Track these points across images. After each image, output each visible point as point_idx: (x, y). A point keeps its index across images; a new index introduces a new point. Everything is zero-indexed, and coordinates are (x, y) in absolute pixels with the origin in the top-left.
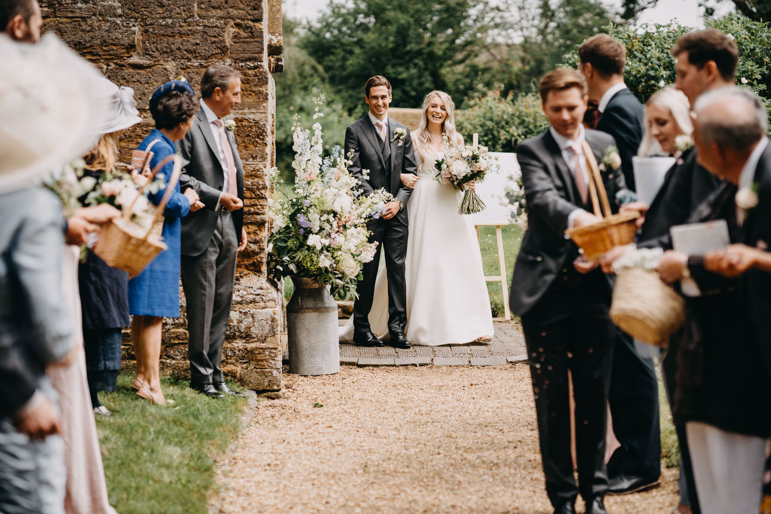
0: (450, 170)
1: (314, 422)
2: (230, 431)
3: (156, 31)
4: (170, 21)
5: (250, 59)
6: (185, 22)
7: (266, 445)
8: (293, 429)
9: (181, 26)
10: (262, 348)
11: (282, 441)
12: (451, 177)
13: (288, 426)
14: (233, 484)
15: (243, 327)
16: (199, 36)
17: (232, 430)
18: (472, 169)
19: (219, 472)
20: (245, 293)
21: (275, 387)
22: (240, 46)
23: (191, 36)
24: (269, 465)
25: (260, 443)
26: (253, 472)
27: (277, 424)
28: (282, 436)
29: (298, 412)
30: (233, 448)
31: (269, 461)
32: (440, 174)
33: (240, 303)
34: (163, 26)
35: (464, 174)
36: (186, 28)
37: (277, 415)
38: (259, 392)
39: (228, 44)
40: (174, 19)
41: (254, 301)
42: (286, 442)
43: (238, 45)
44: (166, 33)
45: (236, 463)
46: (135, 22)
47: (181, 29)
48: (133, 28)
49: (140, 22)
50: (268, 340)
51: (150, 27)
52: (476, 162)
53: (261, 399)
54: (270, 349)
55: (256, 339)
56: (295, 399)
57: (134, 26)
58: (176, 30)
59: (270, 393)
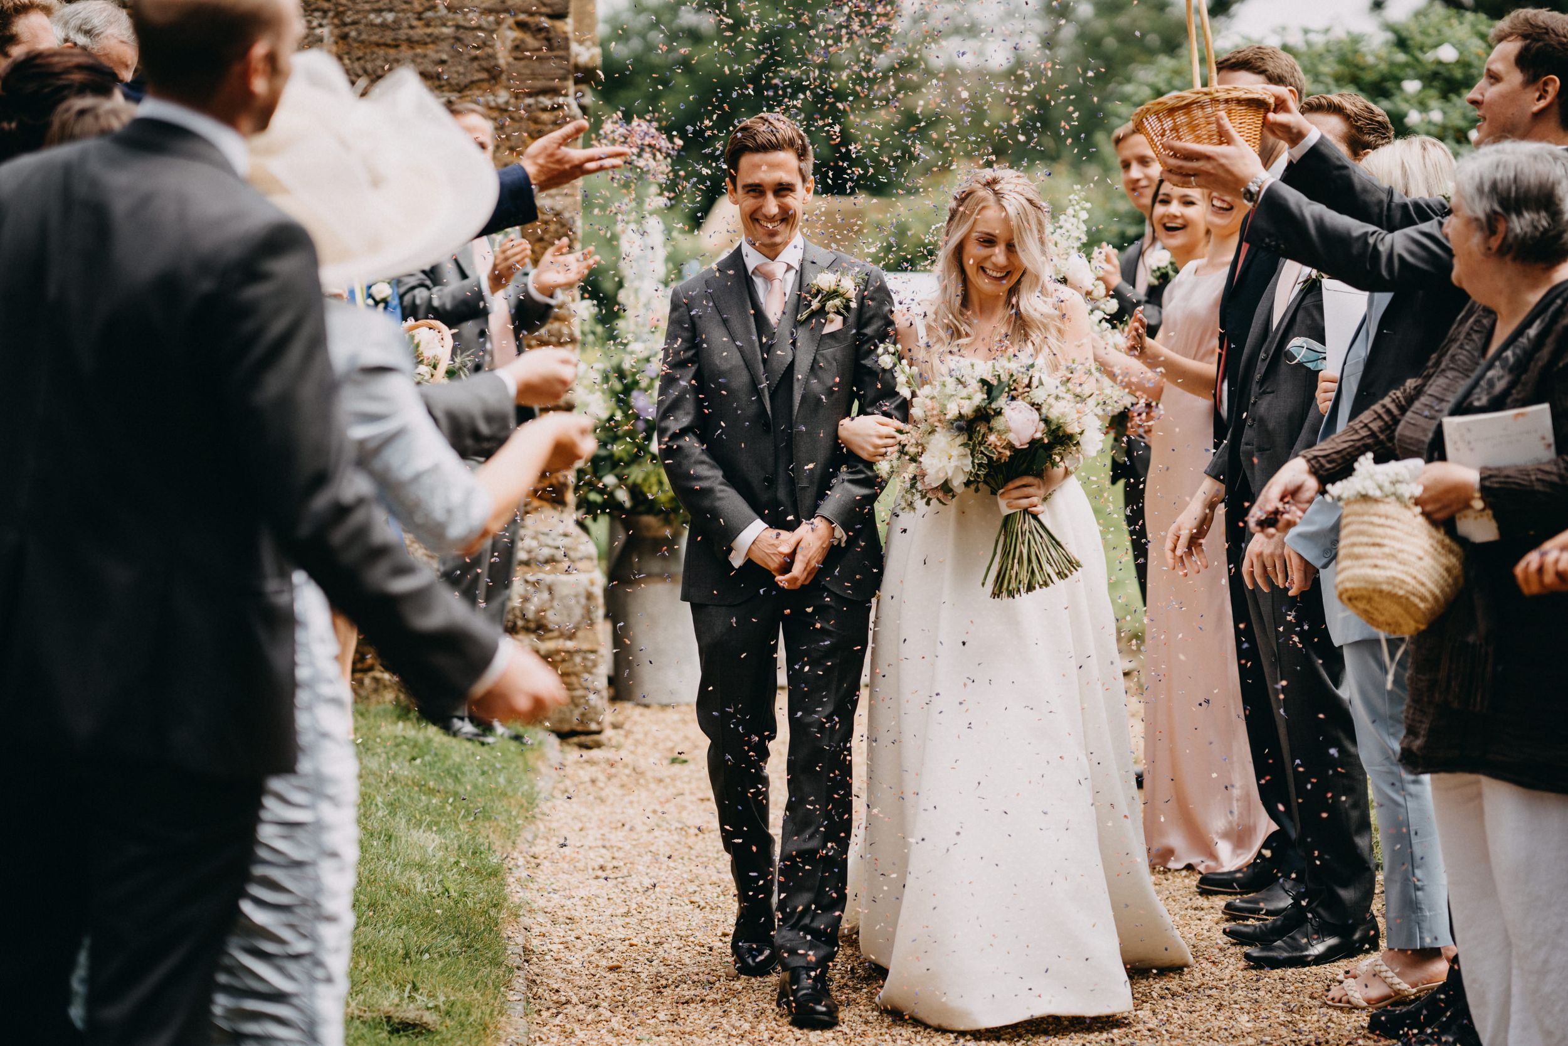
1: (674, 791)
2: (522, 806)
3: (364, 37)
4: (390, 17)
5: (544, 92)
6: (419, 19)
7: (590, 832)
8: (635, 805)
9: (411, 27)
10: (567, 652)
11: (620, 825)
13: (627, 799)
14: (541, 902)
15: (531, 609)
16: (445, 46)
17: (526, 805)
19: (511, 880)
20: (534, 544)
21: (593, 727)
22: (526, 67)
23: (431, 46)
24: (602, 868)
25: (577, 828)
26: (574, 881)
27: (603, 794)
28: (619, 817)
29: (642, 774)
30: (530, 837)
31: (601, 862)
33: (527, 563)
34: (375, 25)
36: (420, 31)
37: (602, 778)
38: (564, 736)
39: (502, 62)
40: (398, 12)
41: (551, 560)
42: (627, 827)
43: (522, 63)
44: (382, 41)
45: (538, 865)
46: (324, 17)
47: (411, 32)
48: (318, 31)
49: (333, 18)
50: (580, 634)
51: (352, 27)
53: (567, 749)
54: (586, 652)
55: (556, 634)
56: (632, 748)
57: (321, 26)
58: (402, 34)
59: (583, 739)
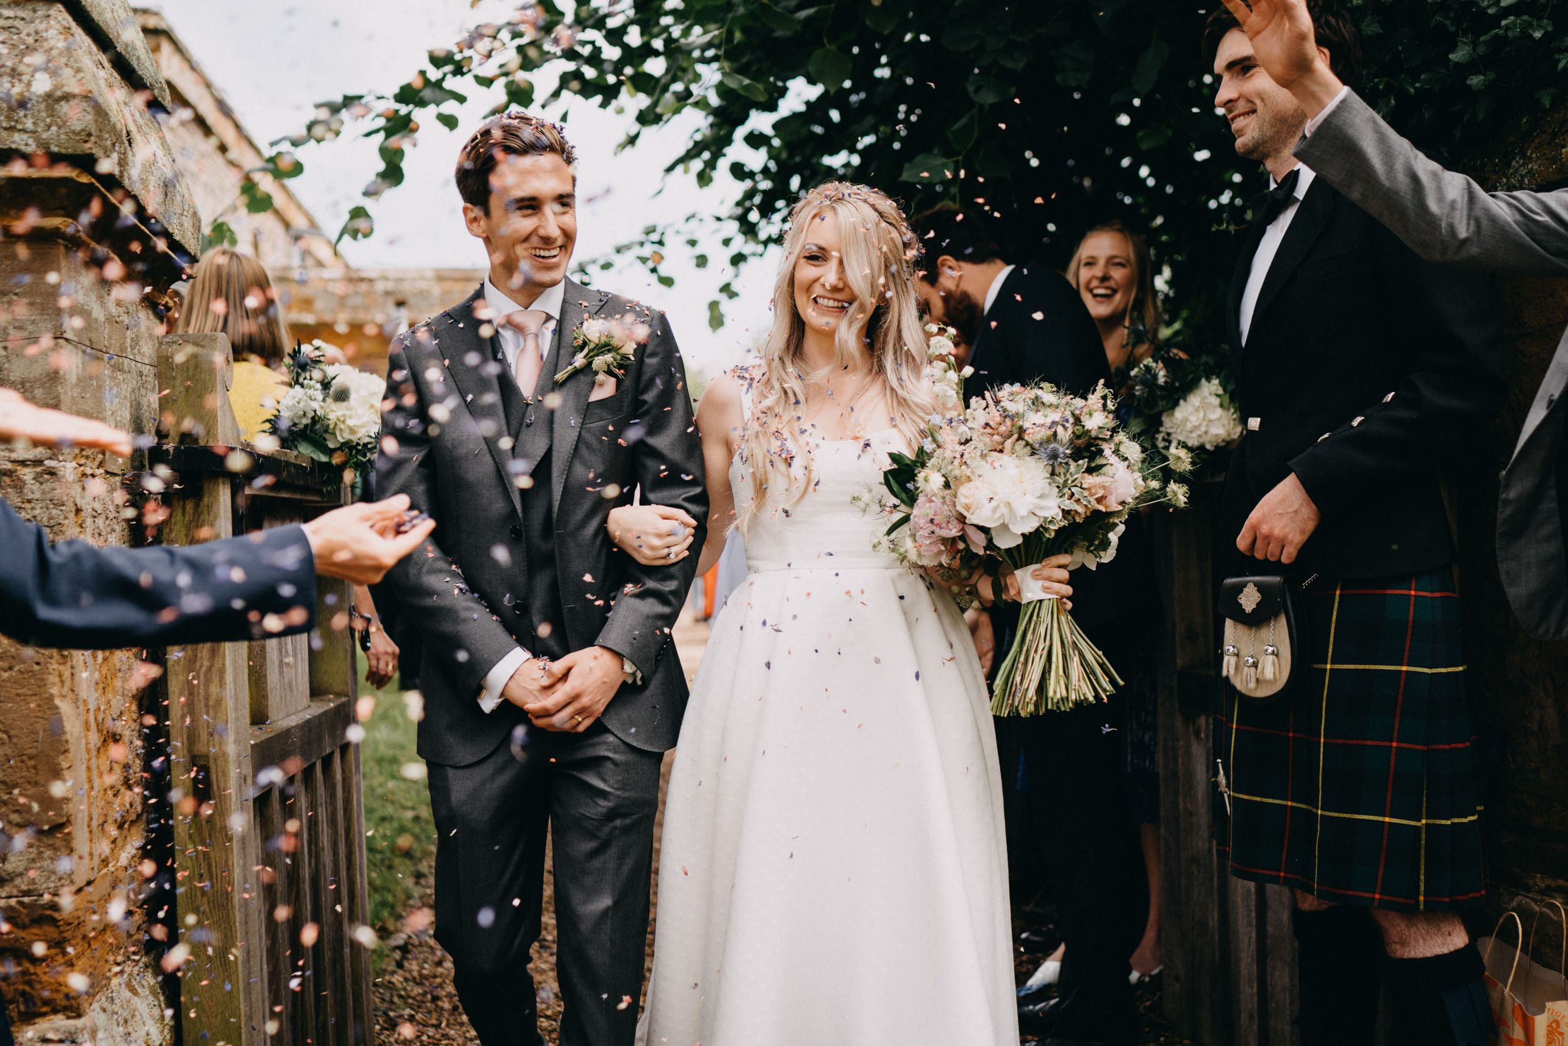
0: (961, 501)
12: (963, 538)
18: (1069, 505)
32: (906, 519)
35: (1030, 527)
52: (1090, 471)
